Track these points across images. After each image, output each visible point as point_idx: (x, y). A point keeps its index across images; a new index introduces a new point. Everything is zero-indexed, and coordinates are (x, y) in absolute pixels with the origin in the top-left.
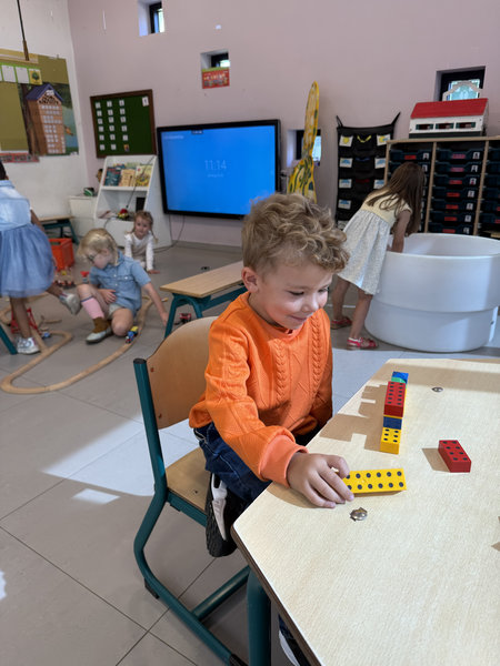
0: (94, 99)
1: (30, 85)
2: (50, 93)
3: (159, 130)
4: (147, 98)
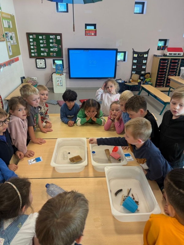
0: (28, 34)
3: (69, 49)
4: (59, 36)
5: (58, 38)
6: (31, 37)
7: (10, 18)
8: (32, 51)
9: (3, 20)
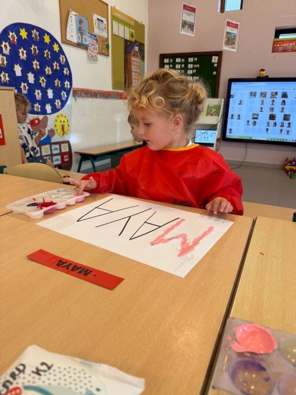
1: (129, 41)
2: (137, 48)
3: (231, 81)
4: (217, 58)
5: (215, 59)
6: (166, 61)
7: (133, 25)
9: (114, 21)
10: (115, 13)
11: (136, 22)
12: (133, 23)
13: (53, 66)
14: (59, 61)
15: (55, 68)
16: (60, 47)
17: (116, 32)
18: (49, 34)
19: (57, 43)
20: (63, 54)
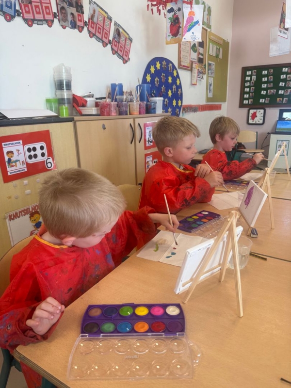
0: (245, 70)
6: (249, 73)
7: (222, 44)
8: (246, 96)
9: (210, 44)
10: (211, 37)
11: (224, 40)
12: (221, 42)
13: (172, 88)
14: (176, 83)
15: (173, 90)
16: (177, 72)
17: (211, 53)
18: (172, 63)
19: (176, 69)
20: (179, 78)
